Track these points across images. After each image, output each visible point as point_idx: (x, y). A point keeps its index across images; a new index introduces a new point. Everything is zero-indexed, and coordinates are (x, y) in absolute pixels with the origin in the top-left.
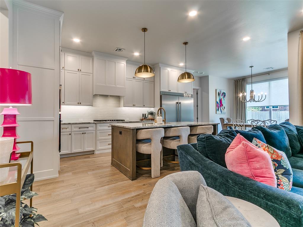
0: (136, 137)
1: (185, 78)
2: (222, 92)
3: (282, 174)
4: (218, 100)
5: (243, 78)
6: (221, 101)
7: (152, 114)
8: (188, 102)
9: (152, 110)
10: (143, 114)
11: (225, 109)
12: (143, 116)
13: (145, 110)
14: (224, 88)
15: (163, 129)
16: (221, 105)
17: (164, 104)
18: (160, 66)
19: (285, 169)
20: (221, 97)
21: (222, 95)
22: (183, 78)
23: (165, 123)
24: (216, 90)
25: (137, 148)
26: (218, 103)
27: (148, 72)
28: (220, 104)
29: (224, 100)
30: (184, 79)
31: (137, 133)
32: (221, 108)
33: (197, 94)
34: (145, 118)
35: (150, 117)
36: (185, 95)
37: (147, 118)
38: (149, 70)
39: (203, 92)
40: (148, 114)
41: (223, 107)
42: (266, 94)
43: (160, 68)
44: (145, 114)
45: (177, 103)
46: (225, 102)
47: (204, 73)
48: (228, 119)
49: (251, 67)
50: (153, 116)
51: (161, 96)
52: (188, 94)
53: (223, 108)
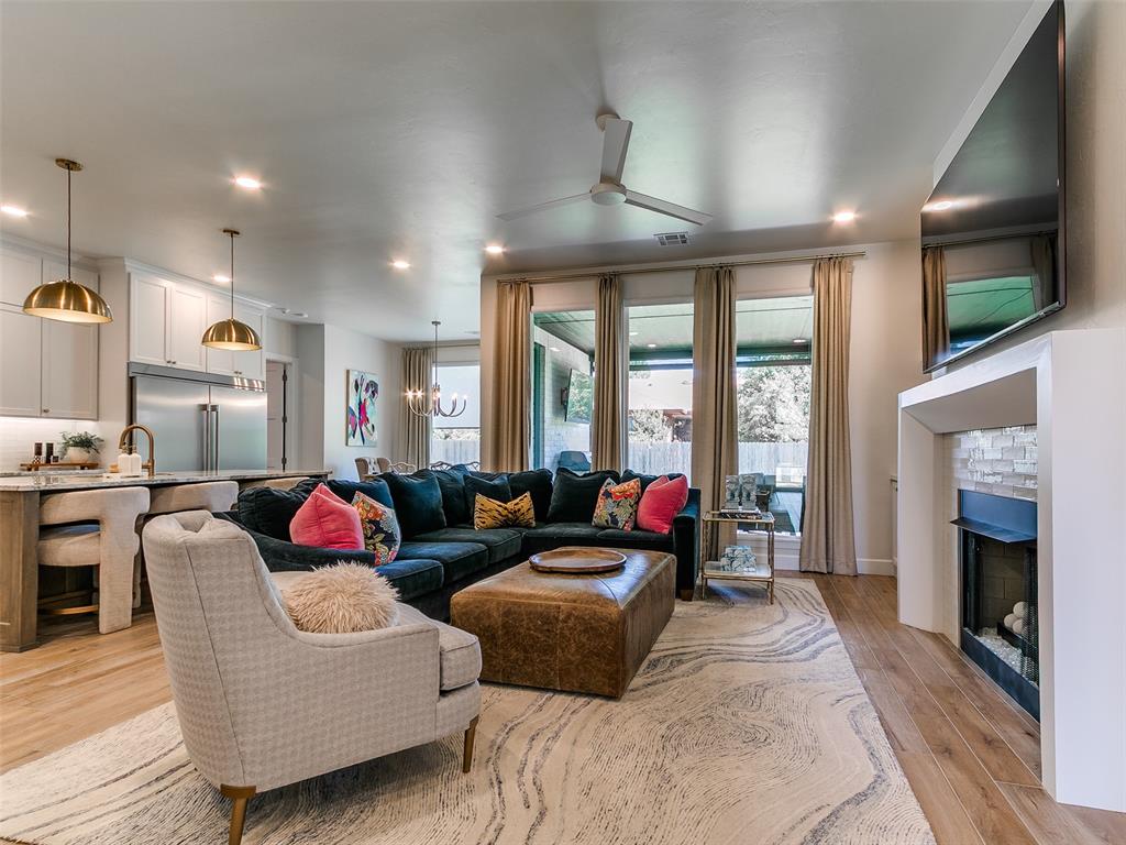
0: (41, 520)
1: (230, 340)
2: (368, 378)
3: (381, 542)
4: (354, 405)
5: (425, 345)
6: (362, 407)
7: (85, 443)
8: (248, 406)
9: (87, 428)
10: (39, 447)
11: (376, 432)
12: (38, 452)
13: (53, 430)
14: (371, 367)
15: (147, 489)
16: (364, 419)
17: (147, 407)
18: (128, 269)
19: (386, 533)
20: (364, 395)
21: (367, 390)
22: (220, 339)
23: (152, 473)
24: (348, 372)
25: (40, 553)
26: (353, 414)
27: (86, 311)
28: (358, 419)
29: (373, 404)
30: (224, 340)
31: (41, 504)
32: (363, 428)
33: (285, 378)
34: (48, 461)
35: (75, 454)
36: (237, 382)
37: (60, 461)
38: (89, 302)
39: (305, 376)
40: (67, 445)
41: (369, 426)
42: (465, 397)
43: (129, 274)
44: (50, 447)
45: (204, 407)
46: (375, 412)
47: (306, 316)
48: (380, 462)
49: (436, 323)
50: (92, 451)
51: (131, 382)
52: (250, 381)
53: (370, 428)
